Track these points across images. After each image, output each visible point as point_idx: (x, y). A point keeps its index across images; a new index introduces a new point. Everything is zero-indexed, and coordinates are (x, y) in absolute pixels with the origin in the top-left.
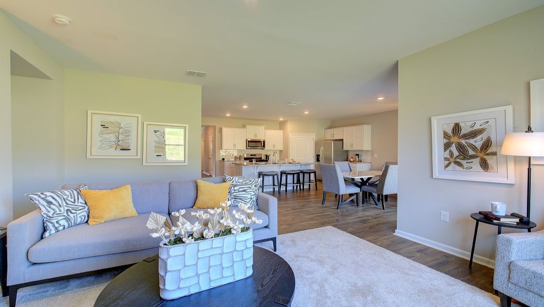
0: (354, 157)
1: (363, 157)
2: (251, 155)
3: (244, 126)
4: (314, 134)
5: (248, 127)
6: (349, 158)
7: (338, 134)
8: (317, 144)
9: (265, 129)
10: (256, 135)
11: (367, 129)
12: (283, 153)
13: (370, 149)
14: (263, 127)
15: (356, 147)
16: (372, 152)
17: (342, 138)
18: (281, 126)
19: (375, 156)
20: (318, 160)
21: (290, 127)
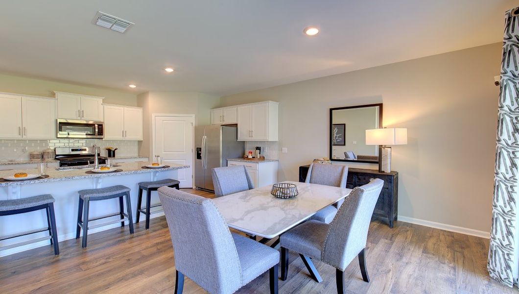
0: (253, 151)
1: (266, 152)
2: (73, 150)
3: (53, 95)
4: (194, 116)
5: (59, 95)
6: (247, 153)
7: (230, 115)
8: (199, 131)
9: (104, 102)
10: (81, 114)
11: (272, 109)
12: (143, 146)
13: (277, 140)
14: (100, 100)
15: (256, 137)
16: (279, 144)
17: (234, 122)
18: (139, 99)
19: (285, 150)
20: (199, 156)
21: (152, 102)
